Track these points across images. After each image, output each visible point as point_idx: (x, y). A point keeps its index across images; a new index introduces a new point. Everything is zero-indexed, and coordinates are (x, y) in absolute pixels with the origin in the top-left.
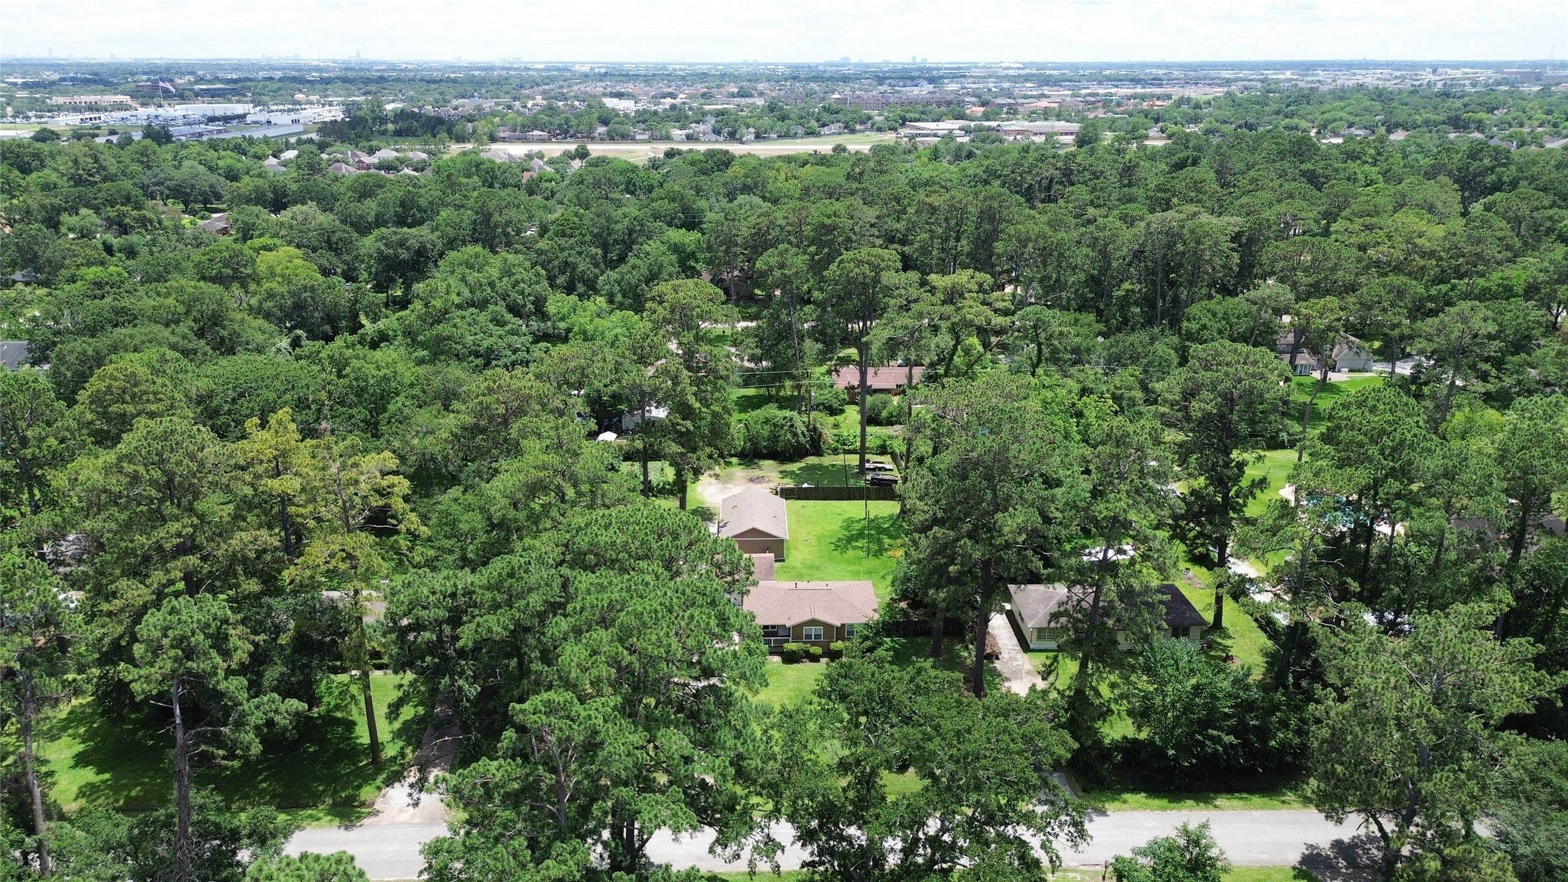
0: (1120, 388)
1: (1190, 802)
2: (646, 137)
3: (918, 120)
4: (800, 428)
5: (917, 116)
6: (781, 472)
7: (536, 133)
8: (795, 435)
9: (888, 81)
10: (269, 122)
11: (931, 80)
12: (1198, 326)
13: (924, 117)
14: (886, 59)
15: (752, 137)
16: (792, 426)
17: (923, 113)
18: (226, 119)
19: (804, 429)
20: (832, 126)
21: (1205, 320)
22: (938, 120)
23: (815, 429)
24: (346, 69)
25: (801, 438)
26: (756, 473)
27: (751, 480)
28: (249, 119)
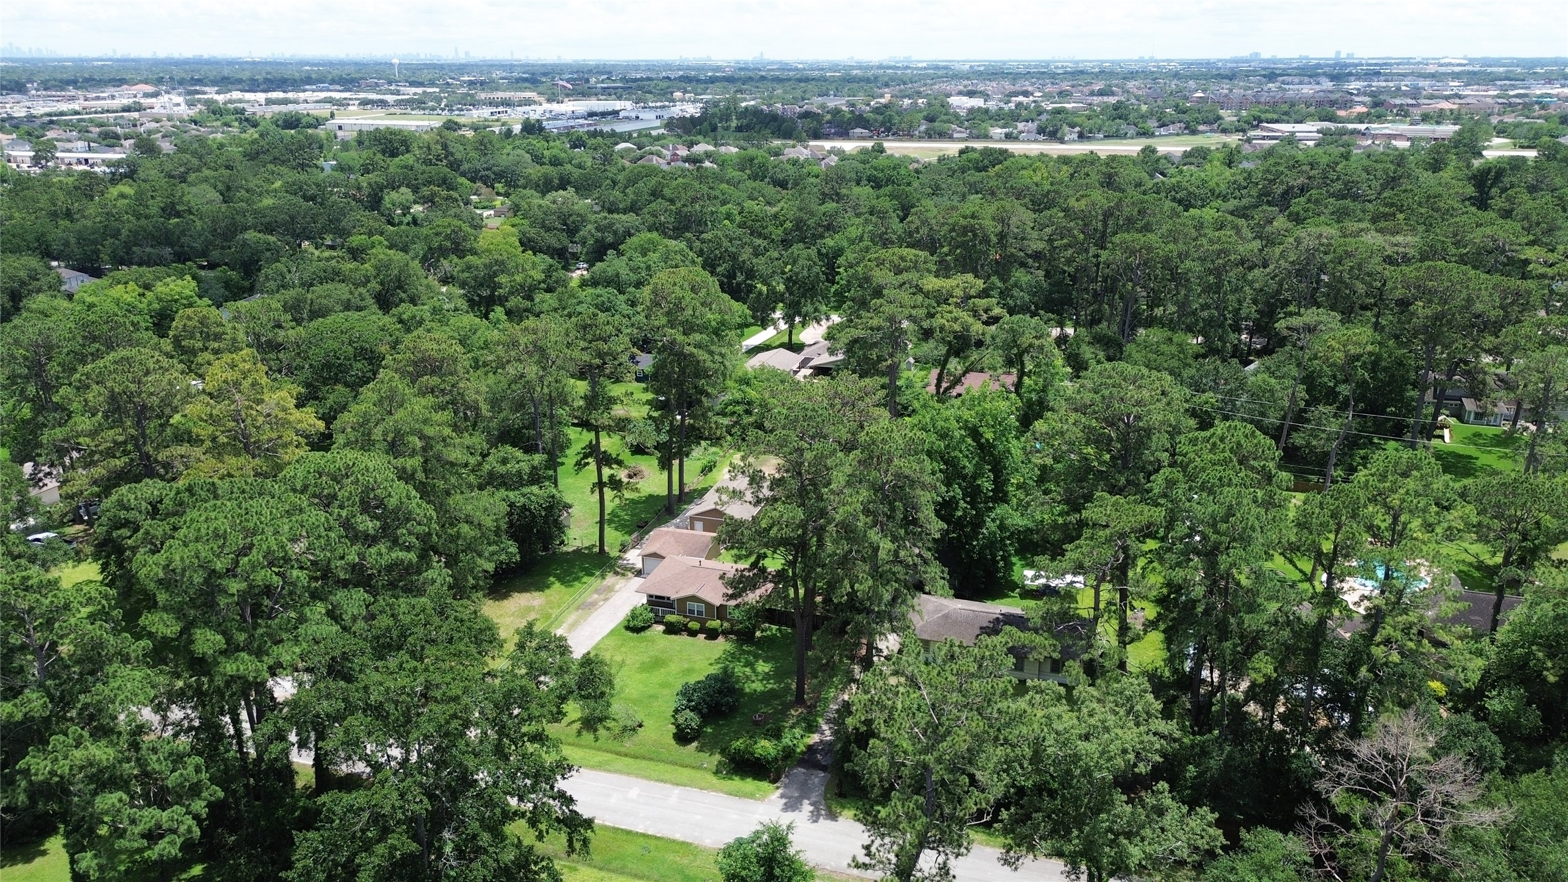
2: (964, 135)
3: (1277, 121)
5: (1275, 116)
7: (858, 130)
9: (1280, 79)
10: (637, 118)
11: (1333, 78)
13: (1285, 118)
14: (1304, 54)
15: (1075, 136)
17: (1286, 113)
18: (604, 114)
20: (1171, 127)
22: (1301, 122)
24: (741, 69)
28: (622, 114)
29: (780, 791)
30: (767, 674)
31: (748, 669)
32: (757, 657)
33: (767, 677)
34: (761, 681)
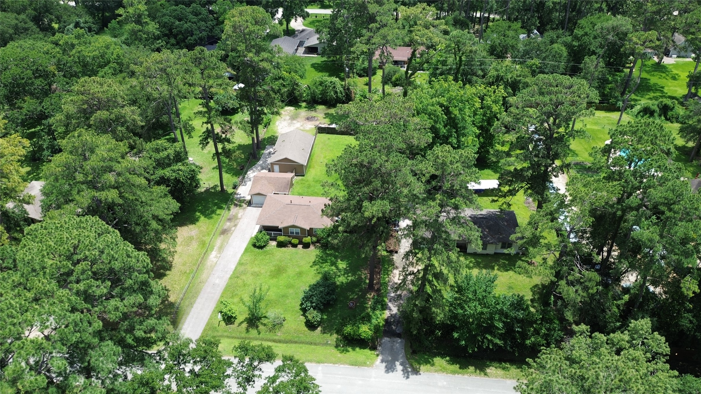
0: (520, 76)
1: (472, 369)
4: (339, 88)
6: (325, 114)
8: (336, 92)
12: (583, 33)
16: (334, 87)
19: (341, 89)
21: (587, 30)
23: (348, 89)
25: (339, 95)
26: (313, 114)
27: (307, 119)
29: (380, 358)
30: (345, 269)
31: (333, 268)
32: (336, 257)
33: (346, 272)
34: (344, 275)
